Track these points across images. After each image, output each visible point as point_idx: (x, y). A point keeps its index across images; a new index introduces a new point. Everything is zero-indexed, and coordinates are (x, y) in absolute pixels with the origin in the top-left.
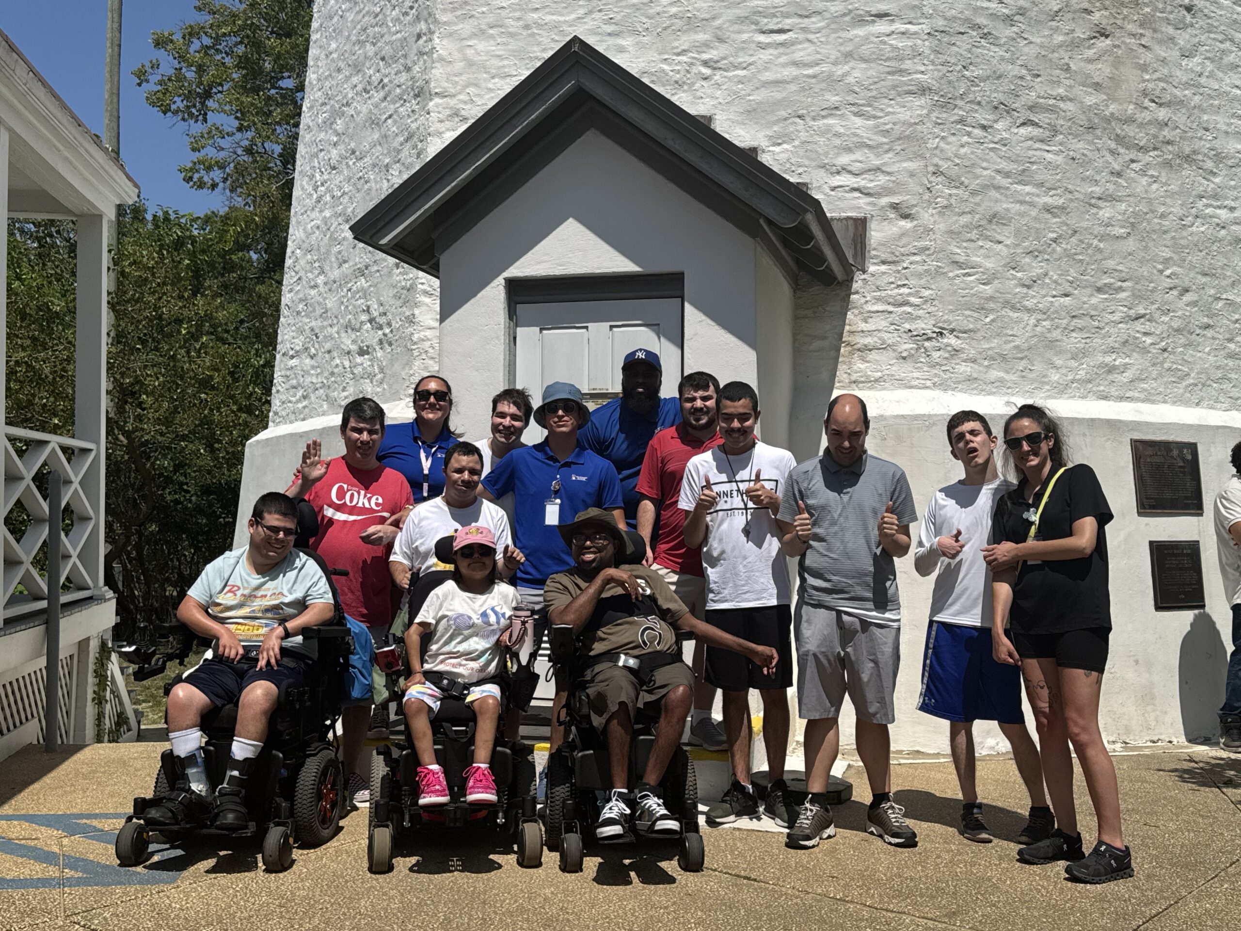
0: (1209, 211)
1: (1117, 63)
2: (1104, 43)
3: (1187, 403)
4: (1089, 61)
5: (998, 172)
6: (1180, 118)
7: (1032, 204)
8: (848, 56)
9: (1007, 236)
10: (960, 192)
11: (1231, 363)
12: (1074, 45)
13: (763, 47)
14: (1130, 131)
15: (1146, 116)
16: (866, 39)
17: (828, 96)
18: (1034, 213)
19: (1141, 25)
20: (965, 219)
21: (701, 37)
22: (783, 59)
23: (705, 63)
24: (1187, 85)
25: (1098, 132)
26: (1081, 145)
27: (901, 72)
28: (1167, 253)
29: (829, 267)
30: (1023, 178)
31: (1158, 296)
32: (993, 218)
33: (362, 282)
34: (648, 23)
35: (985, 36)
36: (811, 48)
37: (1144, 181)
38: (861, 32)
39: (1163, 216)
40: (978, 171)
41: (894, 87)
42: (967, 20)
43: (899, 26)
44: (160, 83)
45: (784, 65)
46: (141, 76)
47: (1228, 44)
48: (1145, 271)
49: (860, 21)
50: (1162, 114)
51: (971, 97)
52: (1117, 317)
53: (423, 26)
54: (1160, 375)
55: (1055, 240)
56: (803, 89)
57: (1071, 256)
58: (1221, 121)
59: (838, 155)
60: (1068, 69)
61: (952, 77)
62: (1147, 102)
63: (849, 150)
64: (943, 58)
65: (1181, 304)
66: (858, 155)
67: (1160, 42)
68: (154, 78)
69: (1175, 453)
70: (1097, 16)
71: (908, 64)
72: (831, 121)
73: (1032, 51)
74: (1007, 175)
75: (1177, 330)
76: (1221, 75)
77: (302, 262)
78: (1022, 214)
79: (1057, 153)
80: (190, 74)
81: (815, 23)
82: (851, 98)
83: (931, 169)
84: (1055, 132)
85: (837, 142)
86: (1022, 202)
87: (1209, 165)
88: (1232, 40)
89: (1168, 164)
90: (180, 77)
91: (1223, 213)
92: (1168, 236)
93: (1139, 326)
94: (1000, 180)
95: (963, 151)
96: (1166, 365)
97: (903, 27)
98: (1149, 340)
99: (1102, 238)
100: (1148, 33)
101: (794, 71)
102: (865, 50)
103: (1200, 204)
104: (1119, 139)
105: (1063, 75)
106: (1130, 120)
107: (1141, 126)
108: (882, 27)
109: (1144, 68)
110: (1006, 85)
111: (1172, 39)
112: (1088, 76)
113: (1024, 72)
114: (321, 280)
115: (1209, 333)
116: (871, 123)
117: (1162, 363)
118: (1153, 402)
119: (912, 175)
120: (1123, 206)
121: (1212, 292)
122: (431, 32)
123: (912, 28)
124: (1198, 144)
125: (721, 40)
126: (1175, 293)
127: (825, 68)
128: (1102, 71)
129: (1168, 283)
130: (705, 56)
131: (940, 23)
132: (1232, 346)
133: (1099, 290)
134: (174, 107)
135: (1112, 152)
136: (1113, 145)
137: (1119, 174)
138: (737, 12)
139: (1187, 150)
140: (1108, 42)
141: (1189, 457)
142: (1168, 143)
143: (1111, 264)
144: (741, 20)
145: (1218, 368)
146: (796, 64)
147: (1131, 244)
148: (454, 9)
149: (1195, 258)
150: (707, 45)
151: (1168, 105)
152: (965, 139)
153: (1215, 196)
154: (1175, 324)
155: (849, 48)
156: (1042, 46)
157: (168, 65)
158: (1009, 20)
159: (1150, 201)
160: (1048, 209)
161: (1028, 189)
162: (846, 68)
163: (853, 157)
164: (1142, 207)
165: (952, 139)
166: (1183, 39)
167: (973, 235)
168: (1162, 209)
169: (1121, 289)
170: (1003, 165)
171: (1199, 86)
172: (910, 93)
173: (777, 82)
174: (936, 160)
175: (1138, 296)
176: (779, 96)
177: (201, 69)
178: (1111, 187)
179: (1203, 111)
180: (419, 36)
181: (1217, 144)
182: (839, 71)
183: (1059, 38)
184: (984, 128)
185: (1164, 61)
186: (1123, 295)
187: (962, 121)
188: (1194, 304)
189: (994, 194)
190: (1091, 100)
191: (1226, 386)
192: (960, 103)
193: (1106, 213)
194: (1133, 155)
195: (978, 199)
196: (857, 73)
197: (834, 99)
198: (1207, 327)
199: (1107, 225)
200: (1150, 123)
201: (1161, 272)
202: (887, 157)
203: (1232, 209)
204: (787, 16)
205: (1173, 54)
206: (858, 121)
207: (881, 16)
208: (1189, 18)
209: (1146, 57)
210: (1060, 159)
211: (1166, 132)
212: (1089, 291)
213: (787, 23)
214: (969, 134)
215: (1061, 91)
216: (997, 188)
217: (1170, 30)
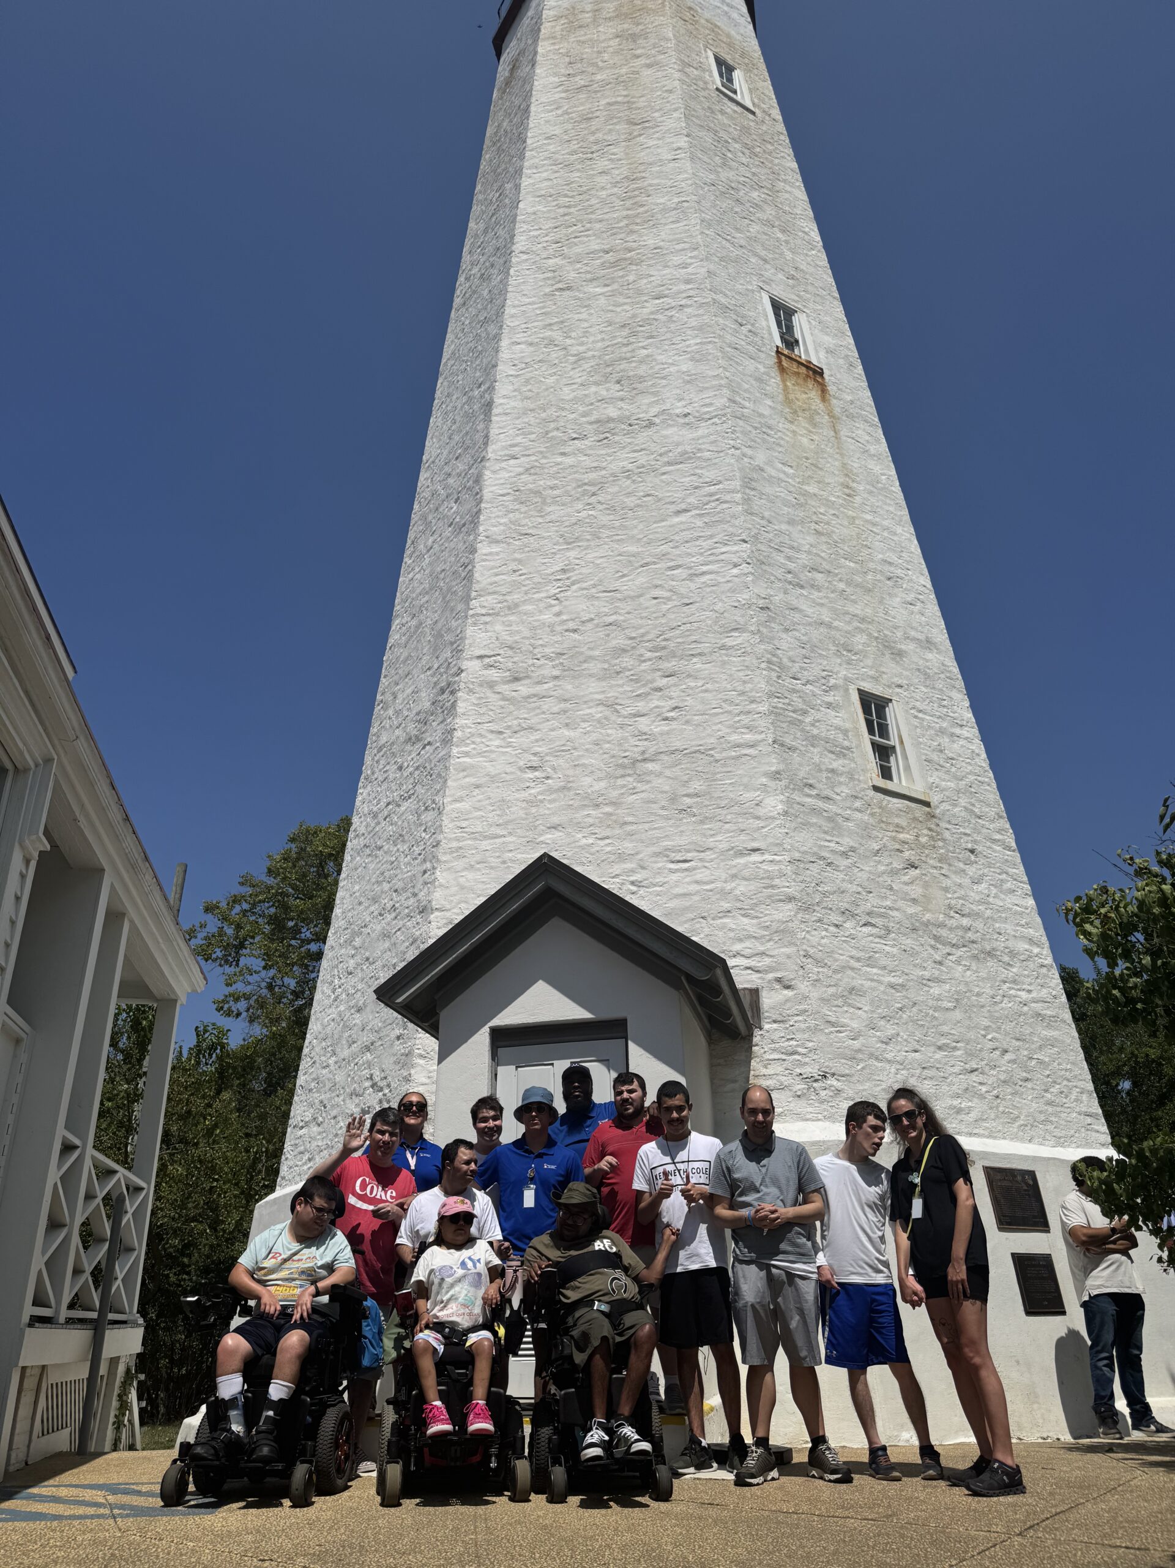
0: (1012, 992)
1: (926, 885)
2: (914, 873)
3: (1022, 1140)
4: (906, 884)
5: (852, 957)
6: (979, 925)
7: (879, 982)
8: (734, 876)
9: (864, 1003)
10: (825, 970)
11: (1050, 1109)
12: (894, 873)
13: (672, 871)
14: (944, 932)
15: (952, 923)
16: (746, 865)
17: (722, 903)
18: (882, 988)
19: (940, 861)
20: (831, 990)
21: (629, 866)
22: (688, 880)
23: (632, 883)
24: (980, 902)
25: (920, 933)
26: (909, 941)
27: (773, 887)
28: (986, 1022)
29: (734, 1023)
30: (870, 962)
31: (985, 1054)
32: (852, 990)
33: (368, 1056)
34: (591, 858)
35: (829, 864)
36: (708, 872)
37: (960, 968)
38: (742, 861)
39: (978, 995)
40: (837, 956)
41: (770, 897)
42: (815, 854)
43: (767, 857)
44: (205, 938)
45: (689, 883)
46: (191, 934)
47: (1004, 876)
48: (971, 1035)
49: (740, 854)
50: (965, 922)
51: (825, 905)
52: (957, 1069)
53: (428, 865)
54: (997, 1116)
55: (901, 1009)
56: (704, 899)
57: (915, 1022)
58: (1009, 928)
59: (733, 943)
60: (891, 889)
61: (810, 890)
62: (952, 914)
63: (740, 940)
64: (801, 878)
65: (1003, 1062)
66: (748, 944)
67: (955, 872)
68: (201, 935)
69: (1019, 1178)
70: (907, 854)
71: (777, 882)
72: (725, 920)
73: (865, 876)
74: (858, 960)
75: (1004, 1082)
76: (1003, 896)
77: (317, 1049)
78: (874, 989)
79: (893, 946)
80: (230, 931)
81: (709, 855)
82: (739, 905)
83: (802, 953)
84: (889, 931)
85: (732, 935)
86: (872, 980)
87: (1006, 959)
88: (1007, 873)
89: (975, 957)
90: (221, 932)
91: (1024, 995)
92: (985, 1010)
93: (974, 1077)
94: (853, 963)
95: (823, 941)
96: (1001, 1109)
97: (771, 858)
98: (984, 1089)
99: (936, 1009)
100: (945, 866)
101: (697, 887)
102: (746, 873)
103: (1005, 987)
104: (936, 938)
105: (888, 892)
106: (942, 925)
107: (951, 929)
108: (756, 857)
109: (946, 890)
110: (847, 898)
111: (964, 871)
112: (907, 894)
113: (860, 889)
114: (331, 1061)
115: (1029, 1085)
116: (755, 921)
117: (997, 1107)
118: (995, 1138)
119: (789, 957)
120: (947, 987)
121: (1026, 1053)
122: (434, 868)
123: (777, 858)
124: (995, 944)
125: (643, 868)
126: (998, 1053)
127: (719, 885)
128: (916, 891)
129: (990, 1045)
130: (632, 879)
131: (797, 855)
132: (1048, 1095)
133: (940, 1048)
134: (214, 956)
135: (932, 947)
136: (933, 943)
137: (940, 963)
138: (655, 849)
139: (988, 948)
140: (917, 871)
141: (1031, 1182)
142: (973, 942)
143: (945, 1029)
144: (657, 854)
145: (1041, 1112)
146: (697, 882)
147: (958, 1015)
148: (452, 852)
149: (1008, 1027)
150: (633, 871)
151: (968, 915)
152: (824, 933)
153: (1014, 982)
154: (1003, 1077)
155: (734, 871)
156: (870, 872)
157: (213, 924)
158: (845, 854)
159: (967, 983)
160: (892, 986)
161: (875, 970)
162: (733, 885)
163: (743, 945)
164: (963, 988)
165: (814, 933)
166: (971, 871)
167: (840, 1002)
168: (977, 990)
169: (955, 1048)
170: (854, 953)
171: (988, 903)
172: (781, 901)
173: (685, 895)
174: (805, 947)
175: (970, 1054)
176: (688, 904)
177: (239, 927)
178: (937, 973)
179: (994, 920)
180: (425, 872)
181: (1010, 944)
182: (728, 887)
183: (882, 868)
184: (837, 926)
185: (960, 885)
186: (959, 1053)
187: (820, 921)
188: (1013, 1061)
189: (849, 972)
190: (911, 910)
191: (1050, 1127)
192: (816, 908)
193: (936, 990)
194: (948, 949)
195: (839, 976)
196: (742, 888)
197: (726, 905)
198: (1027, 1080)
199: (938, 1000)
200: (957, 927)
201: (985, 1036)
202: (769, 945)
203: (1029, 991)
204: (689, 851)
205: (966, 881)
206: (746, 920)
207: (755, 850)
208: (973, 857)
209: (947, 883)
210: (895, 950)
211: (970, 934)
212: (932, 1049)
213: (689, 856)
214: (826, 930)
215: (888, 903)
216: (853, 969)
217: (961, 865)
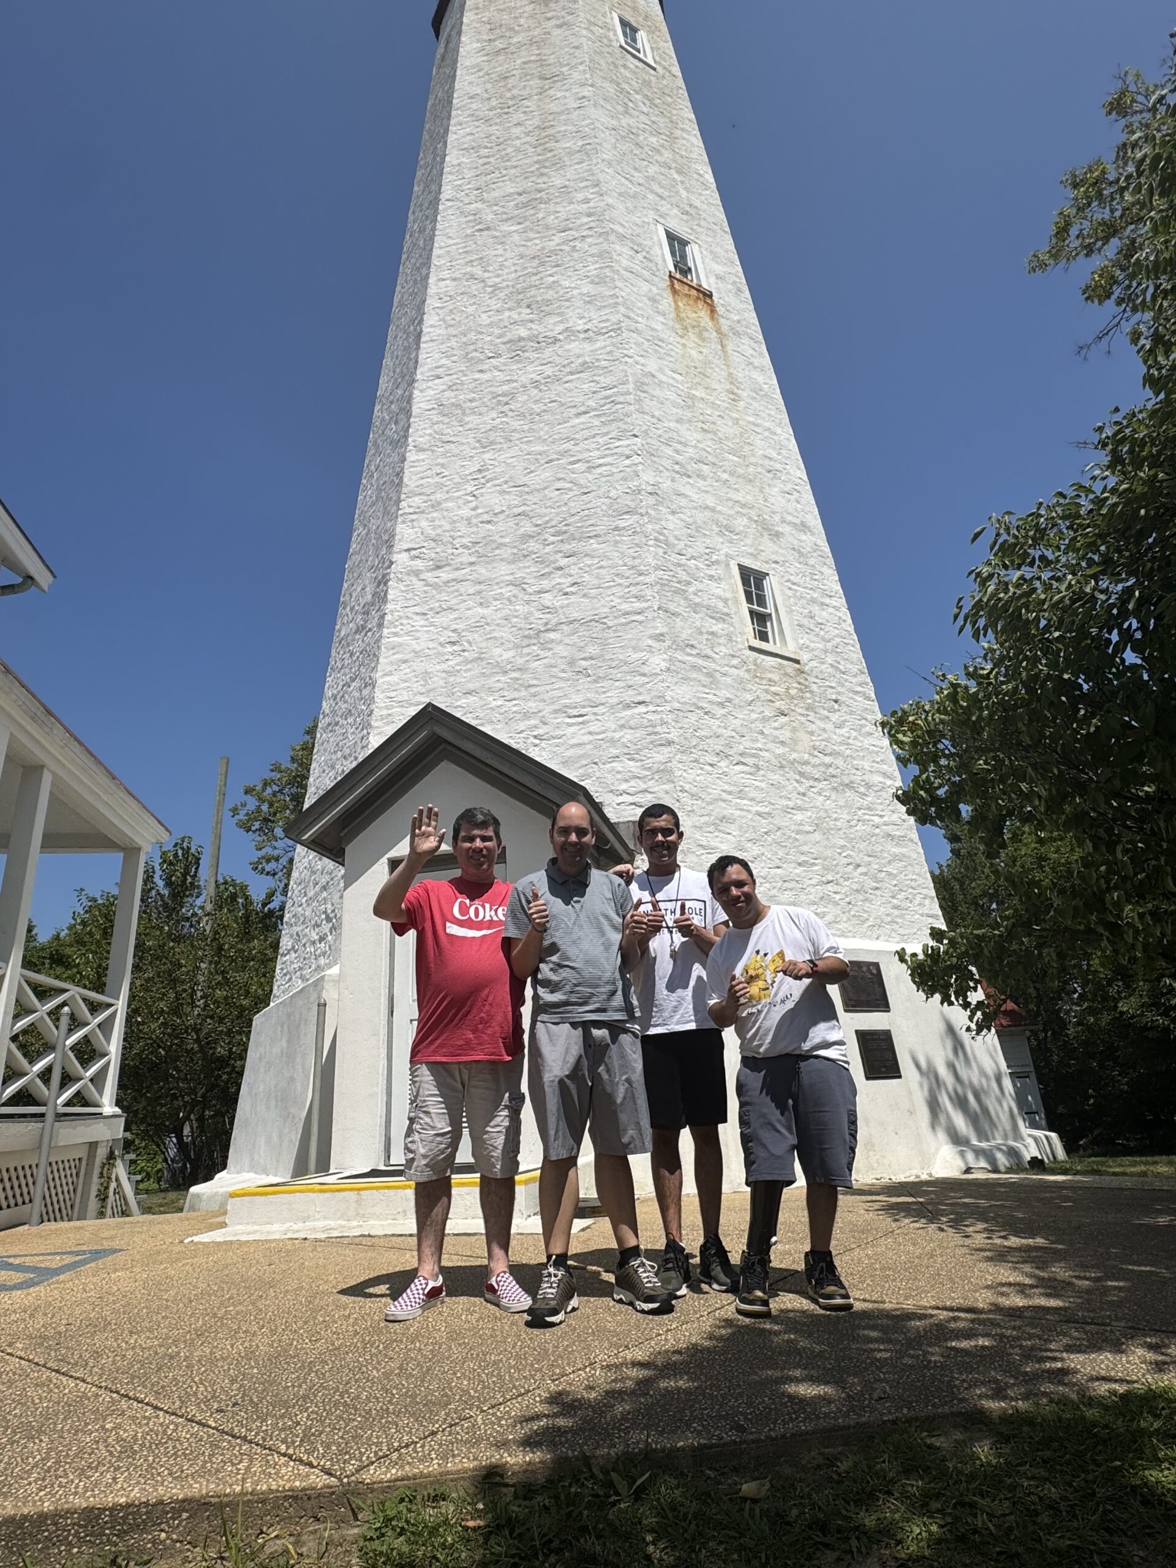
0: (867, 817)
1: (794, 730)
2: (783, 719)
3: (870, 938)
4: (776, 729)
5: (724, 791)
6: (839, 762)
7: (748, 811)
8: (622, 726)
9: (732, 829)
10: (699, 802)
11: (896, 912)
12: (765, 720)
13: (570, 725)
14: (807, 769)
15: (816, 761)
16: (632, 717)
17: (611, 750)
18: (750, 816)
19: (807, 709)
20: (703, 819)
21: (533, 722)
22: (582, 731)
23: (535, 737)
24: (841, 744)
25: (787, 770)
26: (777, 776)
27: (656, 733)
28: (842, 843)
29: (612, 847)
30: (741, 795)
31: (840, 869)
32: (723, 819)
34: (500, 717)
35: (706, 713)
36: (600, 724)
37: (821, 799)
38: (629, 712)
39: (836, 820)
40: (710, 790)
41: (652, 743)
42: (694, 704)
43: (651, 708)
45: (583, 735)
46: (235, 811)
47: (863, 722)
48: (829, 853)
49: (628, 706)
50: (827, 760)
51: (701, 747)
52: (814, 882)
53: (365, 732)
54: (849, 919)
55: (766, 833)
56: (596, 747)
57: (778, 843)
58: (866, 765)
59: (620, 784)
60: (762, 733)
61: (688, 736)
62: (816, 753)
63: (626, 781)
64: (680, 725)
65: (856, 874)
66: (632, 783)
67: (820, 719)
68: (242, 813)
69: (865, 969)
70: (777, 704)
71: (658, 729)
72: (614, 764)
73: (738, 722)
74: (730, 793)
75: (857, 891)
76: (861, 738)
78: (742, 817)
79: (761, 781)
80: (265, 807)
81: (601, 710)
82: (626, 751)
83: (679, 788)
84: (759, 769)
85: (619, 776)
86: (741, 810)
87: (862, 790)
88: (866, 719)
89: (834, 789)
90: (258, 810)
91: (876, 819)
92: (841, 832)
93: (830, 887)
94: (725, 796)
95: (698, 778)
96: (852, 913)
97: (654, 709)
98: (838, 897)
99: (798, 832)
100: (812, 714)
101: (591, 738)
102: (632, 723)
103: (860, 813)
104: (801, 774)
105: (760, 737)
106: (807, 763)
107: (814, 766)
108: (642, 709)
109: (812, 733)
110: (722, 741)
111: (828, 717)
112: (777, 737)
113: (734, 734)
115: (878, 893)
116: (639, 764)
117: (849, 911)
118: (847, 937)
119: (667, 792)
120: (809, 814)
121: (876, 867)
122: (368, 734)
123: (659, 709)
124: (853, 778)
125: (545, 724)
126: (851, 867)
127: (609, 734)
128: (784, 735)
129: (846, 861)
130: (535, 733)
131: (677, 705)
132: (895, 901)
133: (800, 864)
134: (253, 828)
135: (797, 781)
136: (798, 777)
137: (804, 795)
138: (556, 707)
139: (847, 781)
140: (787, 718)
141: (875, 972)
142: (833, 776)
143: (805, 848)
144: (556, 711)
145: (888, 915)
146: (590, 733)
147: (817, 836)
148: (382, 719)
149: (862, 846)
150: (536, 727)
151: (830, 754)
152: (700, 771)
153: (869, 809)
154: (855, 887)
155: (622, 722)
156: (744, 720)
157: (252, 803)
158: (721, 705)
159: (826, 811)
160: (759, 814)
161: (745, 802)
162: (622, 734)
163: (629, 784)
164: (822, 814)
165: (690, 771)
166: (834, 717)
167: (711, 829)
168: (835, 816)
169: (814, 864)
170: (726, 787)
171: (848, 744)
172: (661, 745)
173: (580, 745)
174: (681, 783)
175: (827, 869)
176: (582, 752)
177: (271, 805)
178: (799, 802)
179: (854, 758)
180: (362, 738)
181: (865, 777)
182: (617, 735)
183: (754, 716)
184: (711, 765)
185: (824, 730)
186: (816, 868)
187: (696, 761)
188: (865, 874)
189: (723, 805)
190: (780, 750)
191: (895, 926)
192: (693, 750)
193: (799, 817)
194: (812, 783)
195: (711, 807)
196: (628, 736)
197: (614, 752)
198: (877, 888)
199: (801, 824)
200: (819, 765)
201: (840, 854)
202: (651, 783)
203: (882, 816)
204: (584, 707)
205: (829, 726)
206: (631, 763)
207: (640, 703)
208: (836, 706)
209: (813, 727)
210: (763, 785)
211: (831, 770)
212: (793, 865)
213: (584, 711)
214: (701, 769)
215: (759, 745)
216: (724, 801)
217: (826, 713)
